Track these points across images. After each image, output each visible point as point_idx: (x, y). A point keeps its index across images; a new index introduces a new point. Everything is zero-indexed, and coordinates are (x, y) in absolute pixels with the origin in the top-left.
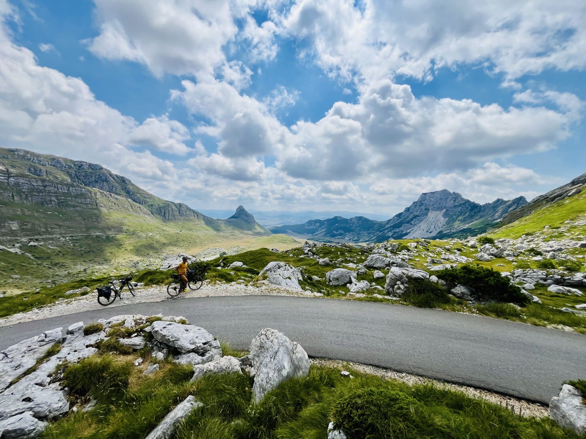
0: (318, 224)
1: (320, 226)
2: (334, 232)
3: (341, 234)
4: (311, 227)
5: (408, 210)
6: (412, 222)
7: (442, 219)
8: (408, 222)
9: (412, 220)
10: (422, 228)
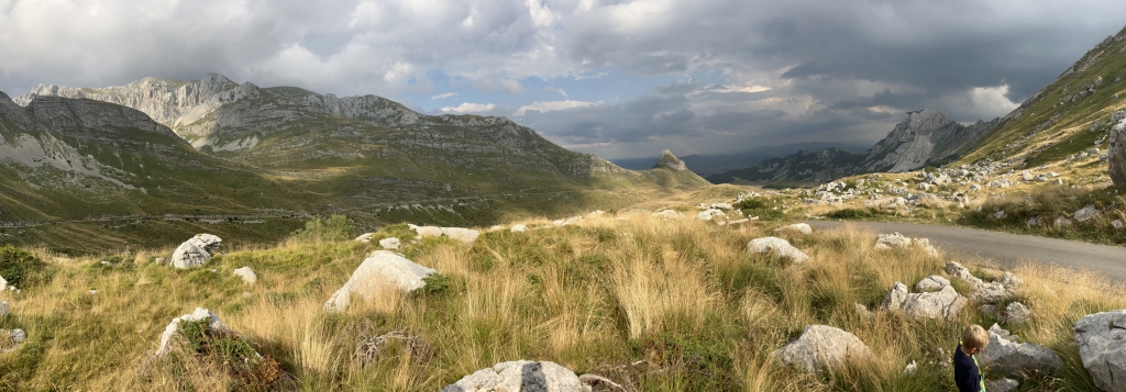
0: (776, 165)
1: (779, 167)
2: (800, 173)
3: (808, 175)
4: (767, 170)
5: (891, 134)
6: (897, 151)
7: (930, 144)
8: (893, 151)
9: (897, 147)
10: (909, 156)
